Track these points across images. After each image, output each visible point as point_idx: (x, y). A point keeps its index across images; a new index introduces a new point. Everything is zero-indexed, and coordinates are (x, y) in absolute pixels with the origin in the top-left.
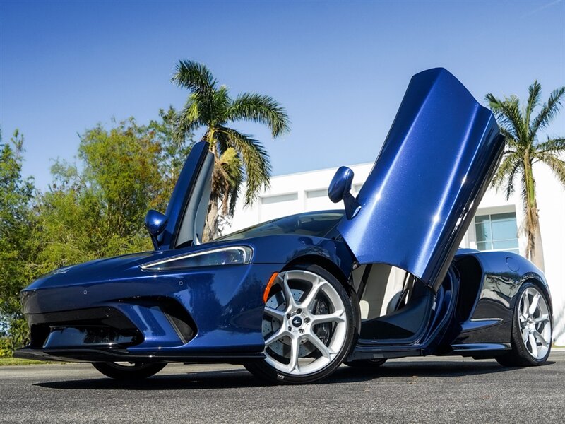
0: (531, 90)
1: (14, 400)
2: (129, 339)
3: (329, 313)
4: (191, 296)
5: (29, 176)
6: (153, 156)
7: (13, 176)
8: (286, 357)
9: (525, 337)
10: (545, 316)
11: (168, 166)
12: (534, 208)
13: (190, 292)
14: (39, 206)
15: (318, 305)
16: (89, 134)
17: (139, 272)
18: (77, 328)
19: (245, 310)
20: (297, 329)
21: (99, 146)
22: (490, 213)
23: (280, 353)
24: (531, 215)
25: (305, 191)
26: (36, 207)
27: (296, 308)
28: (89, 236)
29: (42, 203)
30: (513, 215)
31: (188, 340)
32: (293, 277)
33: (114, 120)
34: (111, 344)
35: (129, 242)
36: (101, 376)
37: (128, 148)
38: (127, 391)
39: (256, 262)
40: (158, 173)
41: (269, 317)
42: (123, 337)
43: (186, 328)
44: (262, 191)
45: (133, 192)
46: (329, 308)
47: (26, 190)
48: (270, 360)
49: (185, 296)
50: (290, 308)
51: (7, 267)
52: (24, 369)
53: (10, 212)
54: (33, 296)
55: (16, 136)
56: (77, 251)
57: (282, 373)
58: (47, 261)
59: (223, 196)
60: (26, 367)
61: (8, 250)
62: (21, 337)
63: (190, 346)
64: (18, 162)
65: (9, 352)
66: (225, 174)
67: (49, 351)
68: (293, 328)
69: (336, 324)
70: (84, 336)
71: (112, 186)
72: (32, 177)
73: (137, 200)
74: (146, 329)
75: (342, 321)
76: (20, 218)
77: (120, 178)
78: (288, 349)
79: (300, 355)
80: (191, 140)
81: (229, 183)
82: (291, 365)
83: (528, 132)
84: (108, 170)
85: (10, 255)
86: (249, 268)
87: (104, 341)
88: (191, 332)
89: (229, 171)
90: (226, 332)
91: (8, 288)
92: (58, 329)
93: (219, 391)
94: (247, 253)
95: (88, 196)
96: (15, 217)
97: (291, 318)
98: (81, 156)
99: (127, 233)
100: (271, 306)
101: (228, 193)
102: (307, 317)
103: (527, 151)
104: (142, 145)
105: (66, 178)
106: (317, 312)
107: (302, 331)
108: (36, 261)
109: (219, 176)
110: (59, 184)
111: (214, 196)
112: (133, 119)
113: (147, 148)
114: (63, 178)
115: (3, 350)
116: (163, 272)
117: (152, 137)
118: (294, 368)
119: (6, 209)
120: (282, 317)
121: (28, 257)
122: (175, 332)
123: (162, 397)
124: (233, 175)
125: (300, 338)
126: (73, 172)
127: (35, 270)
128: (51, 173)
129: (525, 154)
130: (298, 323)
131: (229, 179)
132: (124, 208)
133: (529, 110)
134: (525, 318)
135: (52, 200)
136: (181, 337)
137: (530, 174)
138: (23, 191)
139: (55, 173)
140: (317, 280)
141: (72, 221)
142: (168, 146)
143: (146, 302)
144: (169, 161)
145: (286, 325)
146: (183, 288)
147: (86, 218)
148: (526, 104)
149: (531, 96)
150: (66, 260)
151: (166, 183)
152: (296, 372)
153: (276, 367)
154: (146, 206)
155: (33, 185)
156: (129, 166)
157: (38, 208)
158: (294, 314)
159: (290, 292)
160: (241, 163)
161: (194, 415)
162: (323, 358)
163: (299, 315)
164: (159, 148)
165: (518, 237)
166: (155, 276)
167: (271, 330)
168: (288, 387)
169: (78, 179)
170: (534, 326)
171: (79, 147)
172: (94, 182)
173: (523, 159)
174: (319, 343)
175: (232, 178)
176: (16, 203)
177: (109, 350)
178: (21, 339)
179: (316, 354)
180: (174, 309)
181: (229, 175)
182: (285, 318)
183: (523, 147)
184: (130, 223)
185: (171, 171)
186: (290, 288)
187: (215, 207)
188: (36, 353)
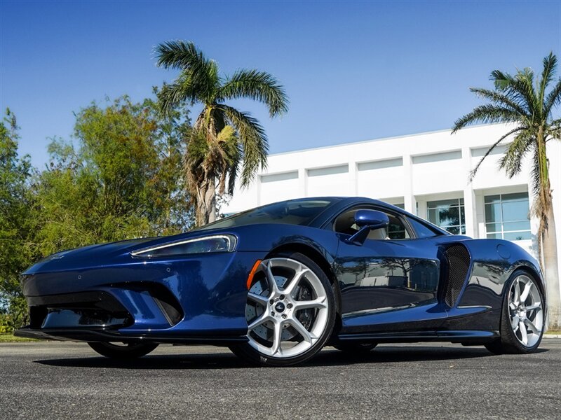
0: (546, 63)
1: (15, 375)
2: (121, 321)
3: (312, 300)
4: (180, 282)
5: (25, 155)
6: (149, 135)
7: (9, 155)
8: (269, 340)
9: (514, 324)
10: (537, 304)
11: (164, 144)
12: (547, 188)
13: (178, 277)
14: (36, 184)
15: (301, 292)
16: (84, 113)
17: (129, 259)
18: (72, 310)
19: (231, 294)
20: (280, 314)
21: (96, 125)
22: (500, 193)
23: (264, 337)
24: (545, 195)
25: (306, 169)
26: (34, 186)
27: (279, 294)
28: (87, 216)
29: (39, 182)
30: (525, 195)
31: (175, 323)
32: (277, 265)
33: (107, 99)
34: (104, 325)
35: (126, 222)
36: (96, 354)
37: (123, 126)
38: (119, 370)
39: (241, 250)
40: (155, 152)
41: (253, 303)
42: (116, 319)
43: (174, 311)
44: (259, 171)
45: (130, 171)
46: (311, 295)
47: (23, 168)
48: (253, 343)
49: (173, 282)
50: (273, 294)
51: (6, 246)
52: (25, 346)
53: (7, 190)
54: (32, 279)
55: (9, 114)
56: (74, 231)
57: (265, 356)
58: (45, 240)
59: (221, 175)
60: (26, 344)
61: (8, 228)
62: (21, 314)
63: (178, 328)
64: (14, 140)
65: (9, 329)
66: (222, 152)
67: (47, 331)
68: (276, 313)
69: (318, 310)
70: (78, 317)
71: (109, 166)
72: (28, 156)
73: (134, 180)
74: (136, 312)
75: (324, 307)
76: (18, 197)
77: (116, 157)
78: (271, 333)
79: (282, 339)
80: (187, 117)
81: (227, 162)
82: (274, 349)
83: (542, 109)
84: (105, 150)
85: (8, 234)
86: (234, 256)
87: (99, 323)
88: (178, 316)
89: (227, 150)
90: (211, 317)
91: (8, 266)
92: (55, 311)
93: (203, 371)
94: (231, 242)
95: (84, 175)
96: (13, 195)
97: (275, 304)
98: (77, 134)
99: (124, 212)
100: (255, 292)
101: (225, 172)
102: (289, 303)
103: (540, 128)
104: (137, 123)
105: (63, 157)
106: (300, 298)
107: (285, 316)
108: (34, 240)
109: (217, 154)
110: (56, 163)
111: (212, 175)
112: (127, 96)
113: (143, 125)
114: (60, 157)
115: (4, 327)
116: (152, 259)
117: (147, 115)
118: (277, 351)
119: (4, 188)
120: (266, 303)
121: (27, 236)
122: (164, 316)
123: (149, 376)
124: (231, 153)
125: (282, 323)
126: (70, 151)
127: (34, 249)
128: (48, 152)
129: (538, 131)
130: (280, 308)
131: (227, 158)
132: (121, 188)
133: (544, 84)
134: (515, 306)
135: (49, 179)
136: (169, 321)
137: (544, 152)
138: (20, 169)
139: (52, 152)
140: (300, 268)
141: (69, 200)
142: (164, 123)
143: (136, 287)
144: (165, 139)
145: (269, 310)
146: (170, 275)
147: (83, 197)
148: (540, 78)
149: (546, 69)
150: (64, 239)
151: (163, 162)
152: (279, 355)
153: (259, 350)
154: (142, 186)
155: (30, 162)
156: (125, 145)
157: (35, 186)
158: (277, 300)
159: (273, 279)
160: (239, 141)
161: (173, 392)
162: (305, 342)
163: (282, 301)
164: (155, 126)
165: (530, 219)
166: (145, 263)
167: (255, 315)
168: (270, 369)
169: (75, 158)
170: (525, 314)
171: (75, 126)
172: (91, 161)
173: (537, 136)
174: (301, 328)
175: (230, 157)
176: (13, 181)
177: (103, 332)
178: (21, 316)
179: (299, 338)
180: (163, 294)
181: (227, 153)
182: (269, 303)
183: (536, 124)
184: (127, 202)
185: (167, 150)
186: (274, 275)
187: (213, 186)
188: (36, 333)
